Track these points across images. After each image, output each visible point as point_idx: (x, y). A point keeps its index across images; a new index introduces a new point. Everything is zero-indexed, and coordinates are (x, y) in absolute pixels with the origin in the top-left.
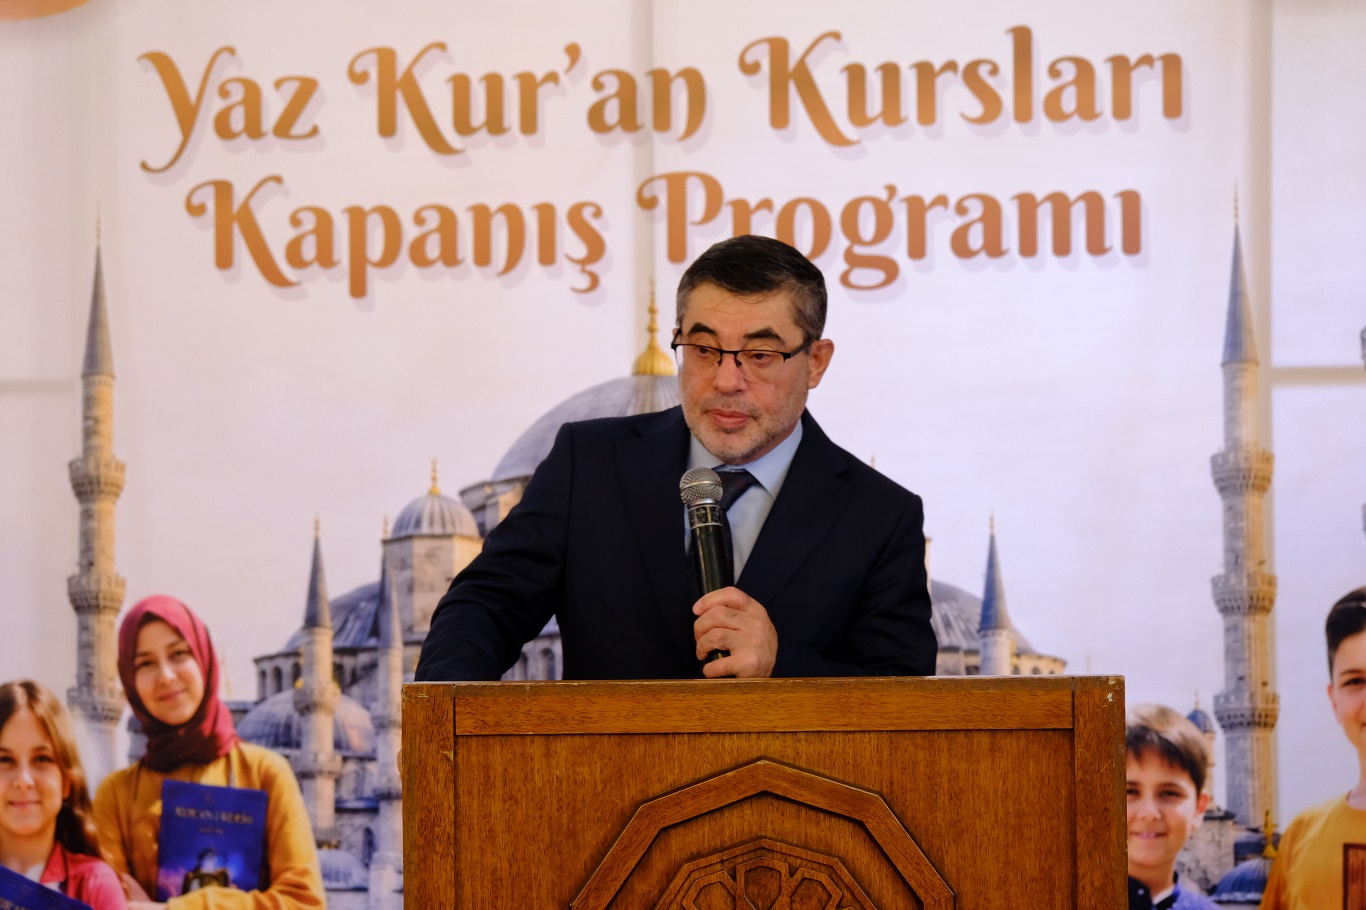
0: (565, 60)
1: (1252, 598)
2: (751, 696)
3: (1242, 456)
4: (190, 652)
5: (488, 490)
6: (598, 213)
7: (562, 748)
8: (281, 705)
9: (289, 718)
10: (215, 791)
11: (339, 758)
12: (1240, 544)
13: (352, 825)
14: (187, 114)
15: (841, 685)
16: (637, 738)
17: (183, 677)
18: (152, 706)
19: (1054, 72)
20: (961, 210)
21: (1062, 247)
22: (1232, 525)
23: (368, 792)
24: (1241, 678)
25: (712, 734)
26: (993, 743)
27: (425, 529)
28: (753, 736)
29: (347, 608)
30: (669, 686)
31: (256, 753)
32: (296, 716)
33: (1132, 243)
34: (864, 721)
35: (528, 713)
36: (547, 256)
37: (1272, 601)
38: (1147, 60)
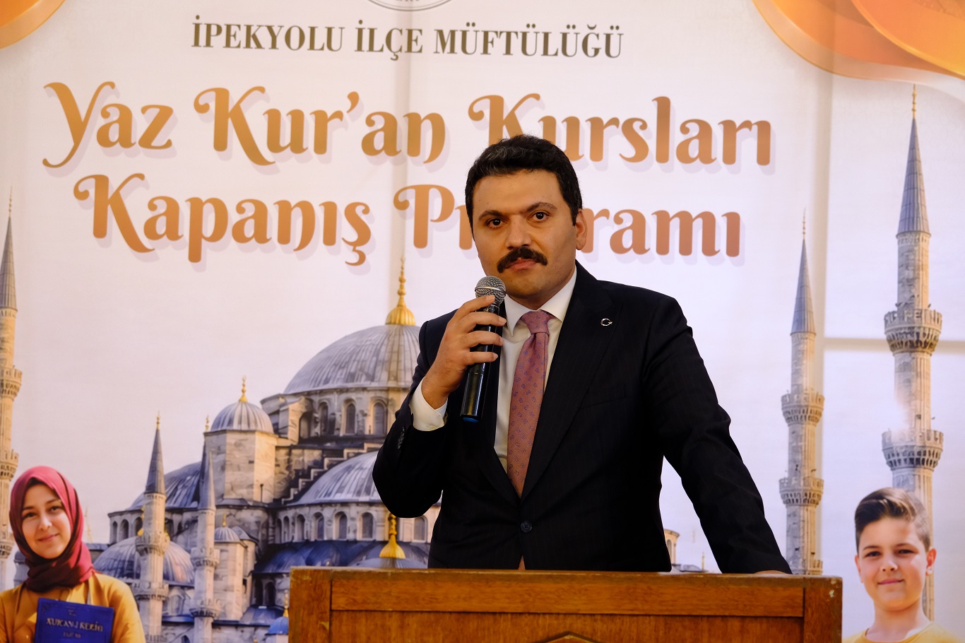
0: (348, 104)
1: (806, 495)
2: (561, 585)
3: (802, 397)
4: (63, 508)
5: (282, 401)
6: (366, 211)
7: (413, 621)
8: (127, 547)
9: (132, 556)
10: (76, 606)
11: (166, 586)
12: (799, 457)
13: (174, 634)
14: (78, 128)
15: (630, 579)
16: (471, 615)
17: (56, 525)
18: (33, 545)
19: (684, 129)
20: (618, 220)
21: (686, 249)
22: (794, 444)
23: (186, 611)
24: (797, 549)
25: (530, 614)
26: (742, 627)
27: (235, 426)
28: (561, 616)
29: (177, 480)
30: (499, 575)
31: (106, 580)
32: (137, 555)
33: (733, 249)
34: (646, 607)
35: (389, 594)
36: (330, 239)
37: (819, 497)
38: (747, 124)
